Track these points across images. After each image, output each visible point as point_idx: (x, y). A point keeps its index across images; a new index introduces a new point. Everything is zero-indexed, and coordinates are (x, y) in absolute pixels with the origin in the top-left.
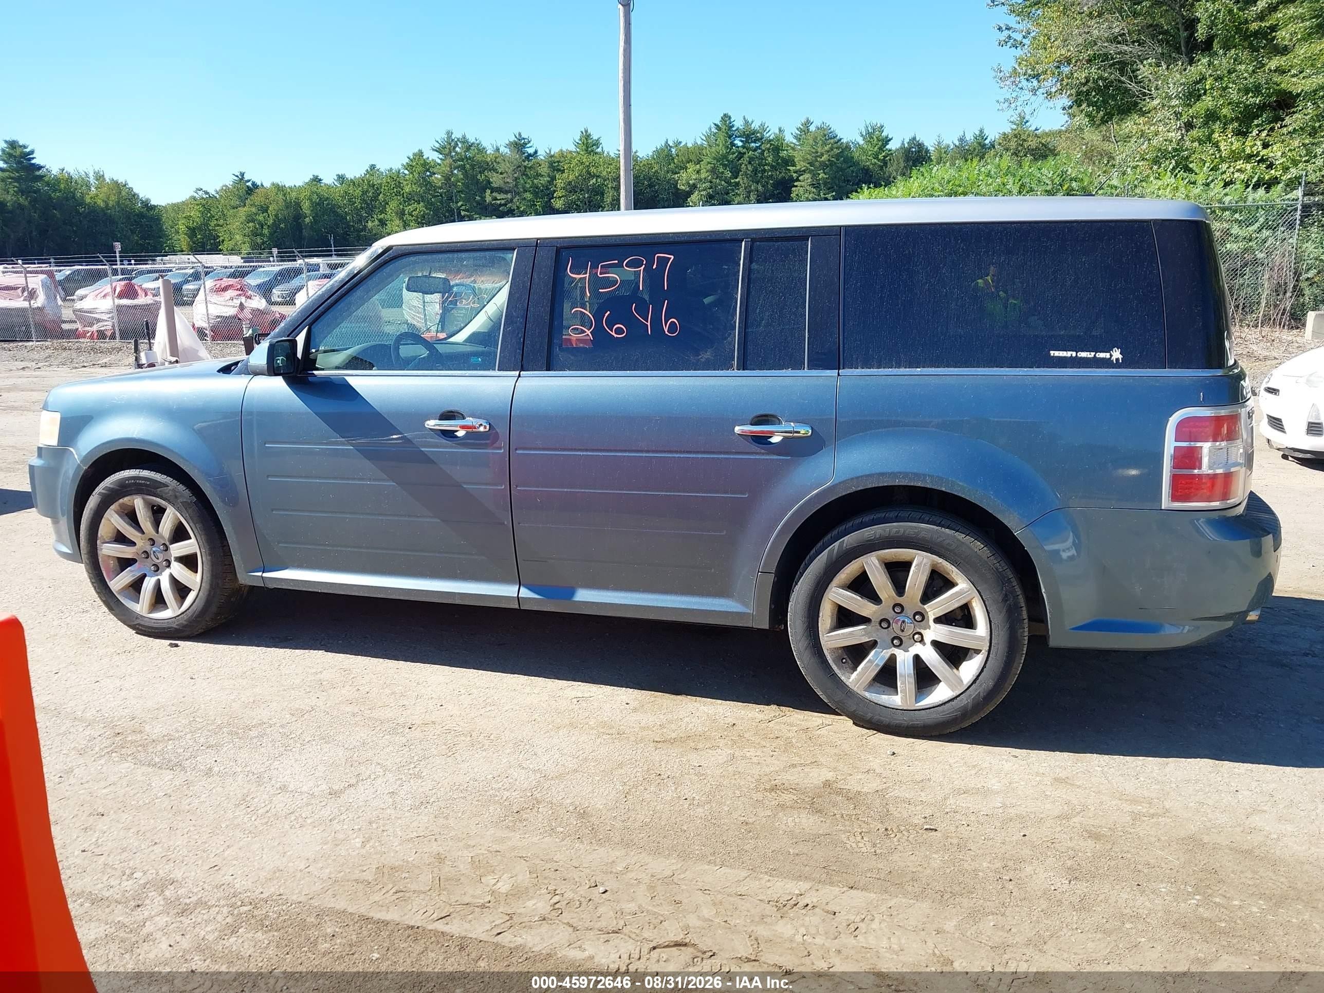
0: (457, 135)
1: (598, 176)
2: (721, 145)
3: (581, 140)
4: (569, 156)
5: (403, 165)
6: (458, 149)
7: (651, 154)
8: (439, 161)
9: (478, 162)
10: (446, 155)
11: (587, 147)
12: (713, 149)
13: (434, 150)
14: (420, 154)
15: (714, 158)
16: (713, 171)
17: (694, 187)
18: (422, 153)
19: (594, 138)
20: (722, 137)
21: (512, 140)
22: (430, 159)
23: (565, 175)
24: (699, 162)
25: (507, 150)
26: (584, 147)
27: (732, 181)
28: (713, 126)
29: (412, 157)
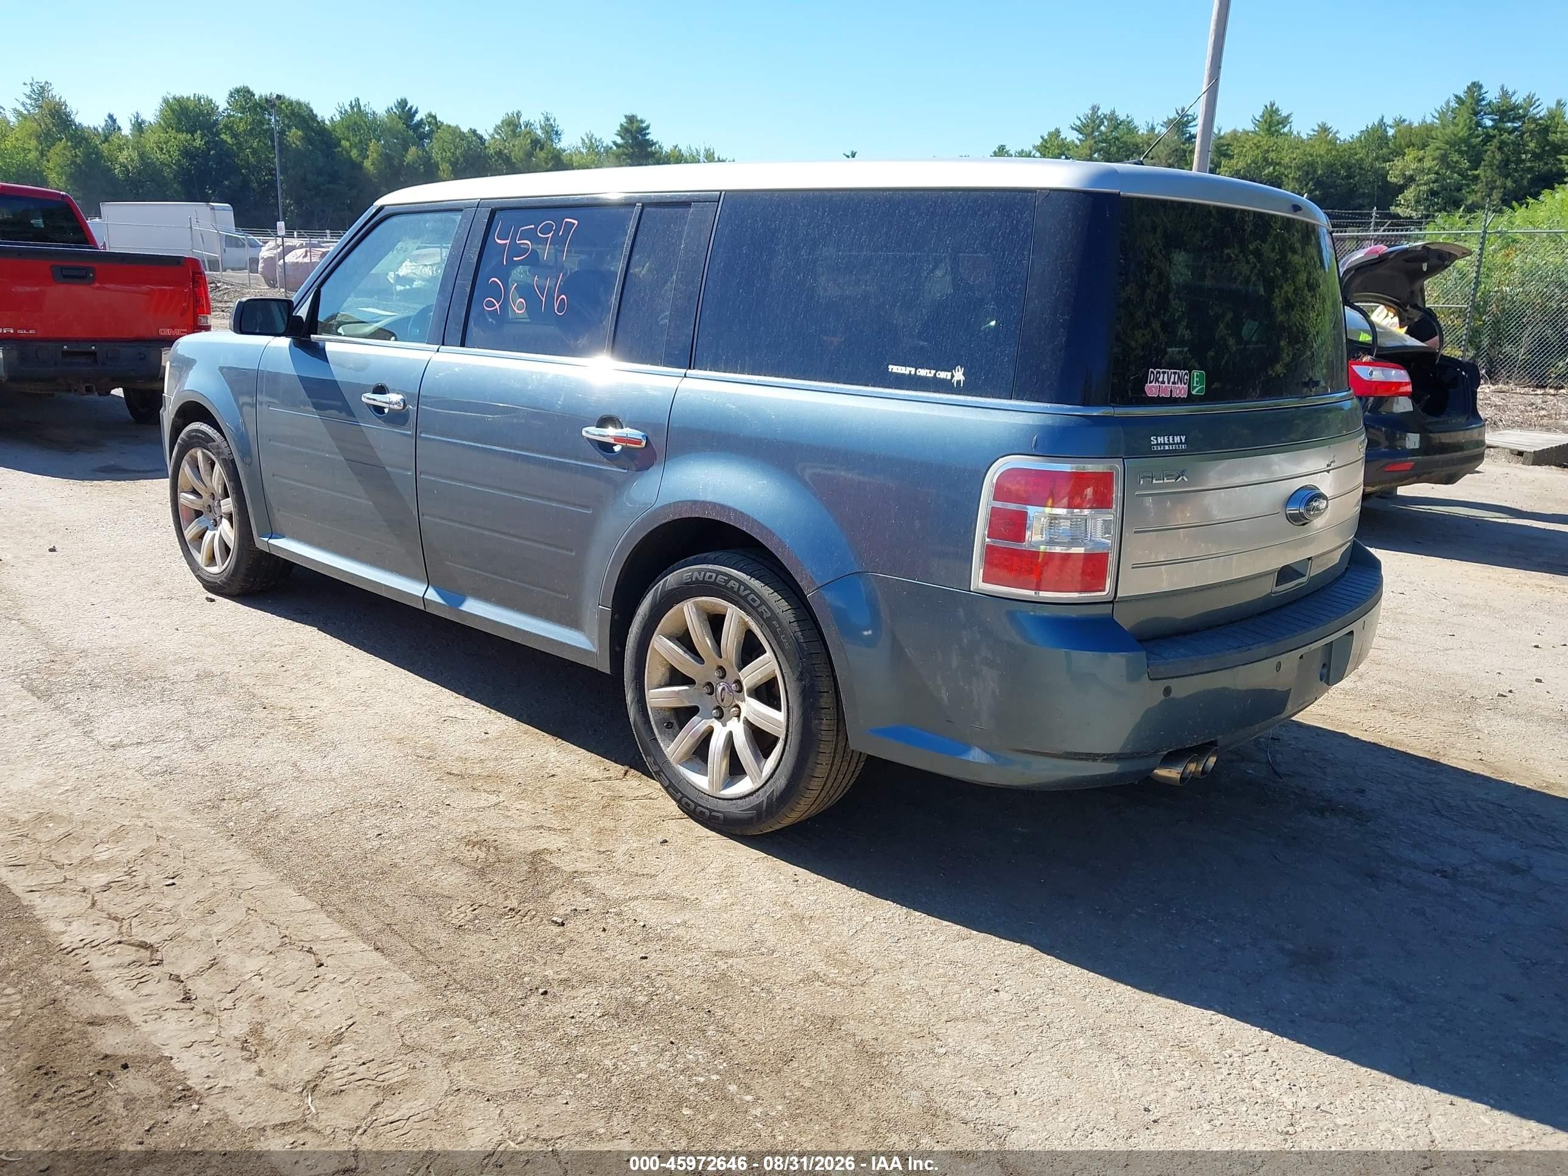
0: (1104, 110)
1: (1278, 164)
2: (1461, 125)
3: (1262, 117)
4: (1243, 138)
5: (1034, 147)
6: (1102, 128)
7: (1357, 134)
8: (1078, 142)
9: (1125, 143)
10: (1087, 135)
11: (1270, 126)
12: (1448, 131)
13: (1073, 128)
14: (1057, 132)
15: (1447, 143)
16: (1443, 159)
17: (1411, 179)
18: (1059, 132)
19: (1283, 115)
20: (1465, 114)
21: (1171, 117)
22: (1068, 140)
23: (1234, 162)
24: (1424, 146)
25: (1164, 130)
26: (1266, 126)
27: (1469, 173)
28: (1453, 98)
29: (1046, 137)
